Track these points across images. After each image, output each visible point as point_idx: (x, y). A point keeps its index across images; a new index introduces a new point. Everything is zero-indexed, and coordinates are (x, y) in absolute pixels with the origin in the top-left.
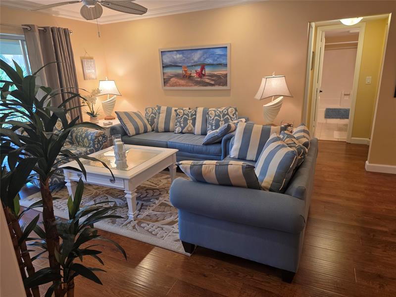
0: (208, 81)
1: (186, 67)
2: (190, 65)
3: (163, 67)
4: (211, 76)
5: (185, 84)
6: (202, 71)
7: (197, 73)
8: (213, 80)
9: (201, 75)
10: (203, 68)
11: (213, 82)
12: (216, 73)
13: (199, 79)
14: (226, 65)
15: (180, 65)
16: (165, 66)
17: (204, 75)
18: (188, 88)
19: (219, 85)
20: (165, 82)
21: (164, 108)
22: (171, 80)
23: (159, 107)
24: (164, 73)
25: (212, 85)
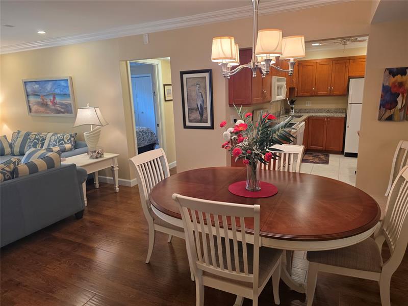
0: (59, 109)
1: (43, 97)
2: (45, 94)
3: (27, 95)
4: (62, 104)
5: (43, 111)
7: (51, 102)
8: (62, 108)
9: (54, 103)
10: (54, 98)
11: (63, 110)
12: (64, 102)
15: (38, 94)
17: (56, 104)
18: (46, 115)
19: (68, 113)
20: (30, 109)
21: (23, 133)
22: (34, 108)
23: (19, 132)
24: (28, 101)
25: (63, 113)
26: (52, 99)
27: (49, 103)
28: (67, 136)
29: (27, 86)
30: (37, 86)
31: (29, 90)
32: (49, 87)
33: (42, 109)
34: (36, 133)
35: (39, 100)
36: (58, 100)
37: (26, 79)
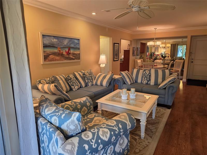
0: (72, 57)
1: (59, 48)
3: (44, 47)
5: (59, 59)
6: (69, 51)
7: (66, 52)
9: (68, 53)
10: (69, 50)
12: (75, 53)
13: (67, 56)
14: (79, 49)
16: (45, 46)
17: (70, 54)
18: (61, 62)
25: (74, 59)
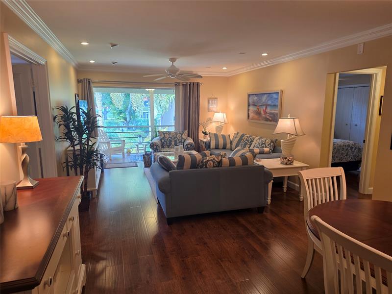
0: (268, 117)
1: (258, 107)
2: (261, 104)
3: (248, 105)
4: (271, 113)
6: (266, 109)
8: (271, 117)
9: (265, 112)
10: (266, 108)
11: (270, 119)
12: (273, 112)
13: (264, 116)
14: (277, 106)
15: (256, 104)
16: (250, 105)
17: (266, 113)
18: (259, 122)
19: (274, 121)
20: (249, 116)
21: (240, 134)
22: (251, 115)
23: (238, 133)
24: (249, 110)
25: (271, 121)
26: (264, 108)
27: (262, 112)
28: (268, 141)
29: (250, 98)
30: (256, 98)
31: (250, 101)
32: (264, 98)
33: (256, 117)
34: (248, 136)
35: (256, 109)
36: (269, 110)
37: (250, 92)
